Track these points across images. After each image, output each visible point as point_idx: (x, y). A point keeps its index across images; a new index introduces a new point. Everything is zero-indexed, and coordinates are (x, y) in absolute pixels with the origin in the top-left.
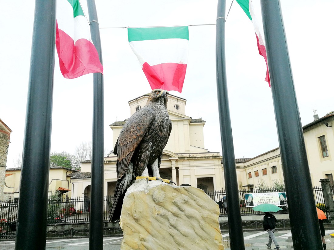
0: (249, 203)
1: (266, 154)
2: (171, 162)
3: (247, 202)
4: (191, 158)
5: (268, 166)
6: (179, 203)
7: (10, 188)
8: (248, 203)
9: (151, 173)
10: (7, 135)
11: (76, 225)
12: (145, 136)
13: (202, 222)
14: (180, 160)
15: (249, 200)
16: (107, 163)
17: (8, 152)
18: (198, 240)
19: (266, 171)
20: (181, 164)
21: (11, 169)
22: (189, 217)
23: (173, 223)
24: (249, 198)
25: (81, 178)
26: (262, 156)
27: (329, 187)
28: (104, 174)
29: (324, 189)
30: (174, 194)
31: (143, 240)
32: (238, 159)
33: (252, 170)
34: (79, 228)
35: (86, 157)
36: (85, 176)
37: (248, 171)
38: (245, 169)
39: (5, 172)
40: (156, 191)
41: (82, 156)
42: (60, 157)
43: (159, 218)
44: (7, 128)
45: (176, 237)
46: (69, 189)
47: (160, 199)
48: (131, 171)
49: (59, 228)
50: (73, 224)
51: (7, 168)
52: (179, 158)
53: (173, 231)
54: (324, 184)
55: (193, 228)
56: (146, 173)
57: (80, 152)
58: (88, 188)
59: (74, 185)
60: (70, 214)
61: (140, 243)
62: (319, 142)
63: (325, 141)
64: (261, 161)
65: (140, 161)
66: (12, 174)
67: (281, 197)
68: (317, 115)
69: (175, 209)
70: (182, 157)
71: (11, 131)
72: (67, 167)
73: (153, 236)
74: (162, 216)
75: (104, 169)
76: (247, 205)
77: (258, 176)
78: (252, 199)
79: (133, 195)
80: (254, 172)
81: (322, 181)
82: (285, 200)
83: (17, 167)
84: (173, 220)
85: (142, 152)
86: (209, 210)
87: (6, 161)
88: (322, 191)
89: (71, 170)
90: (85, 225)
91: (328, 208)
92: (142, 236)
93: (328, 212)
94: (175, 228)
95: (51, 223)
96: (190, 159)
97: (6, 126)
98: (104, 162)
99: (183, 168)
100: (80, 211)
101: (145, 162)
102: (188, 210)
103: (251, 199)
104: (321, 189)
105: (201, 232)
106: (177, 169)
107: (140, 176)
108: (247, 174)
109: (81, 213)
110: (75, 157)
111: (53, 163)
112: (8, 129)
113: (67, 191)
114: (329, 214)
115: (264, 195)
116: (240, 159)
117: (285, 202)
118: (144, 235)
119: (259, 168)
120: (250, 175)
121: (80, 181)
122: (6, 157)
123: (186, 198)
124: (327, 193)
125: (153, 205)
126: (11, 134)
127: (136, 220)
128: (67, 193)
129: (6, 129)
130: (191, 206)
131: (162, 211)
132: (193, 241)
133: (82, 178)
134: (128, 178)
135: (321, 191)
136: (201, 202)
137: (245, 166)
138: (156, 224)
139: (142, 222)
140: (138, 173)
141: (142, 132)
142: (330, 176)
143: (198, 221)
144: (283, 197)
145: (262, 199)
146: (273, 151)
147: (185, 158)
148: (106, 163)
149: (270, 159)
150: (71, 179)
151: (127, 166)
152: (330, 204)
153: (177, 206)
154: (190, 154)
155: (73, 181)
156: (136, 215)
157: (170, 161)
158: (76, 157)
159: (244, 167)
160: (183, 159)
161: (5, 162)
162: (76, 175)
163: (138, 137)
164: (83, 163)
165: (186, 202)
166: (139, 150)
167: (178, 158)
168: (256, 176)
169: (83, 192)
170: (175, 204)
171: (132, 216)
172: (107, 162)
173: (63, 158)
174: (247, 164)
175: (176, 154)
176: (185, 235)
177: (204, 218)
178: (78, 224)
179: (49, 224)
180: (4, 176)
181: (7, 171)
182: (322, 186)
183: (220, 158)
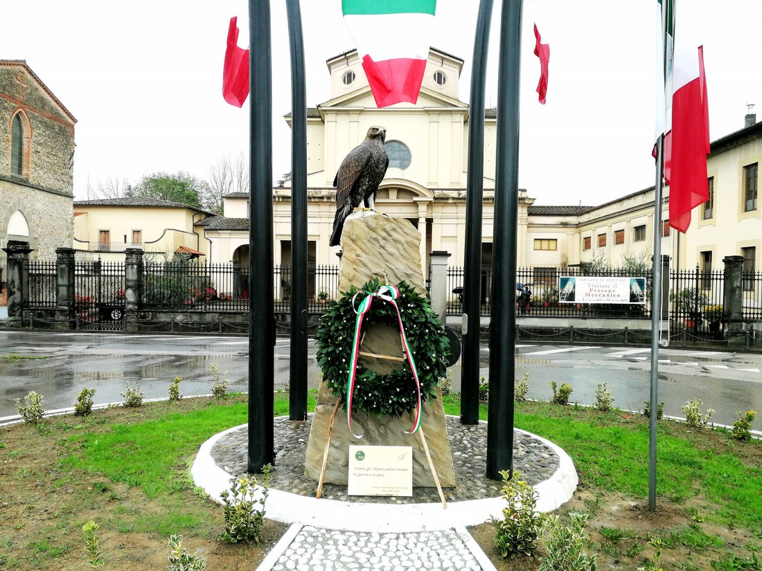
0: (566, 296)
1: (628, 198)
2: (417, 206)
3: (564, 292)
4: (461, 199)
5: (627, 224)
6: (388, 230)
7: (81, 242)
8: (564, 295)
9: (367, 205)
10: (68, 130)
11: (227, 315)
12: (363, 172)
13: (406, 246)
14: (438, 203)
15: (568, 289)
16: (281, 200)
17: (74, 166)
18: (401, 258)
19: (623, 236)
20: (438, 213)
21: (79, 203)
22: (395, 241)
23: (382, 244)
24: (567, 286)
25: (226, 230)
26: (620, 203)
27: (739, 273)
28: (275, 225)
29: (728, 276)
30: (385, 223)
31: (358, 255)
32: (567, 207)
33: (593, 232)
34: (232, 320)
35: (230, 184)
36: (234, 226)
37: (585, 234)
38: (579, 229)
39: (72, 208)
40: (370, 219)
41: (222, 183)
42: (174, 182)
43: (371, 240)
44: (67, 113)
45: (384, 255)
46: (201, 251)
47: (373, 225)
48: (350, 202)
49: (196, 318)
50: (221, 313)
51: (75, 200)
52: (435, 198)
53: (382, 251)
54: (730, 268)
55: (398, 249)
56: (362, 204)
57: (217, 175)
58: (241, 251)
59: (211, 242)
60: (208, 299)
61: (356, 258)
62: (745, 177)
63: (756, 176)
64: (615, 213)
65: (357, 194)
66: (81, 214)
67: (634, 288)
68: (753, 116)
69: (384, 234)
70: (442, 196)
71: (75, 121)
72: (192, 205)
73: (366, 253)
74: (374, 239)
75: (274, 213)
76: (562, 298)
77: (605, 245)
78: (574, 287)
79: (351, 221)
80: (597, 236)
81: (728, 261)
82: (641, 294)
83: (86, 199)
84: (382, 242)
85: (359, 187)
86: (412, 237)
87: (72, 185)
88: (722, 281)
89: (202, 212)
90: (243, 316)
91: (729, 314)
92: (358, 252)
93: (727, 321)
94: (384, 248)
95: (181, 308)
96: (460, 201)
97: (63, 108)
98: (274, 197)
99: (443, 221)
100: (225, 294)
101: (361, 195)
102: (395, 235)
103: (572, 286)
104: (722, 277)
105: (403, 253)
106: (429, 222)
107: (357, 207)
108: (582, 239)
109: (229, 298)
110: (207, 184)
111: (161, 195)
112: (69, 115)
113: (197, 256)
114: (728, 326)
115: (599, 281)
116: (571, 207)
117: (639, 298)
118: (359, 252)
119: (609, 229)
120: (587, 242)
121: (225, 235)
122: (71, 177)
123: (394, 226)
124: (732, 284)
125: (367, 230)
126: (76, 126)
127: (353, 241)
128: (196, 259)
129: (65, 115)
130: (397, 232)
131: (374, 235)
132: (397, 259)
133: (229, 230)
134: (346, 209)
135: (720, 279)
136: (406, 230)
137: (579, 223)
138: (369, 245)
139: (359, 243)
140: (355, 204)
141: (360, 168)
142: (751, 251)
143: (402, 244)
144: (638, 288)
145: (594, 289)
146: (644, 192)
147: (447, 199)
148: (279, 201)
149: (636, 209)
150: (205, 230)
151: (346, 198)
152: (733, 306)
153: (387, 232)
154: (461, 192)
155: (210, 236)
156: (354, 237)
157: (415, 204)
158: (210, 185)
159: (578, 226)
160: (443, 201)
161: (70, 188)
162: (213, 223)
163: (356, 172)
164: (228, 198)
165: (394, 230)
166: (356, 184)
167: (432, 199)
168: (600, 246)
169: (232, 259)
170: (384, 230)
171: (350, 238)
172: (279, 199)
173: (183, 185)
174: (585, 218)
175: (430, 189)
176: (391, 254)
177: (407, 243)
178: (230, 313)
179: (176, 310)
180: (71, 216)
181: (76, 206)
182: (725, 270)
183: (526, 202)
